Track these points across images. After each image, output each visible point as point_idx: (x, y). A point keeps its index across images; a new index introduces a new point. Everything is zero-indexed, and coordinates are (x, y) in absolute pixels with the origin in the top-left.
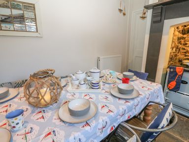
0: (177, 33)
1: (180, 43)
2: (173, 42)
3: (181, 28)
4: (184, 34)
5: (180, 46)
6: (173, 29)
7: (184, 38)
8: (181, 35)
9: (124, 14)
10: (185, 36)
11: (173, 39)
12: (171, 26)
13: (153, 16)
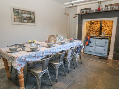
0: (88, 24)
1: (90, 28)
2: (87, 28)
3: (89, 22)
4: (91, 24)
5: (90, 29)
6: (86, 23)
7: (92, 26)
8: (90, 25)
9: (68, 15)
10: (92, 25)
11: (87, 26)
12: (85, 22)
13: (79, 18)
